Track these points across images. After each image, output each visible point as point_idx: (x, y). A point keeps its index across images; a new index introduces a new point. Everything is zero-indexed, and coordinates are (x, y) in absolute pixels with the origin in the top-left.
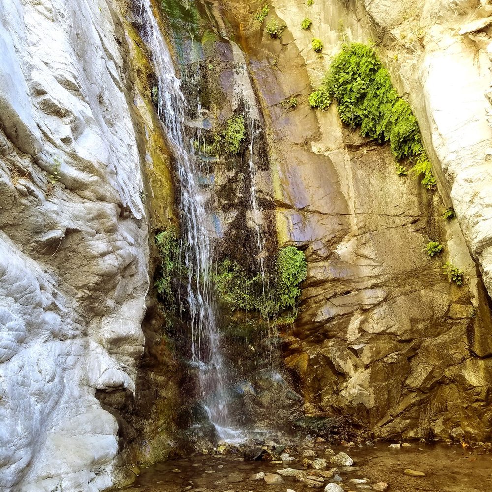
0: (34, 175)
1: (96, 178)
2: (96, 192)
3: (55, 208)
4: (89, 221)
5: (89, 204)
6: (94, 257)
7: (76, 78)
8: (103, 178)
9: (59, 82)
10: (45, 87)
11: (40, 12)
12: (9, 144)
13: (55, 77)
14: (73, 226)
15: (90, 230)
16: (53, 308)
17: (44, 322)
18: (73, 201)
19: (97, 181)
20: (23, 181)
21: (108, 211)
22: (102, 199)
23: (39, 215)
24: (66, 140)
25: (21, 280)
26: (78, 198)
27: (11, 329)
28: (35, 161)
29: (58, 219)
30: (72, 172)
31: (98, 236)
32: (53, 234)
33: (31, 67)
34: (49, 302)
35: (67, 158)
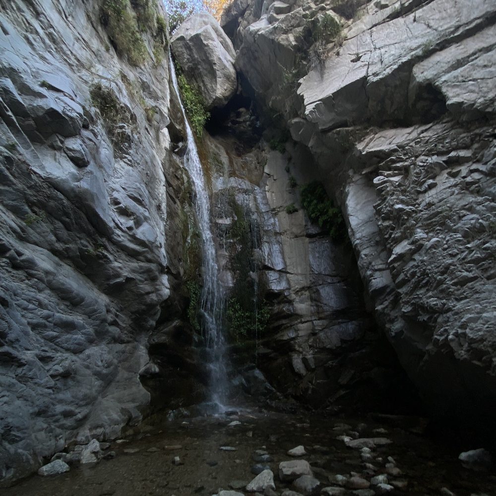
0: (108, 247)
1: (146, 249)
2: (146, 257)
3: (120, 265)
4: (140, 273)
5: (142, 264)
6: (142, 295)
7: (140, 196)
8: (151, 249)
9: (130, 197)
10: (120, 199)
13: (128, 195)
14: (130, 276)
15: (140, 278)
16: (114, 323)
17: (107, 331)
18: (132, 262)
19: (146, 251)
21: (153, 268)
22: (149, 261)
23: (110, 269)
24: (130, 228)
25: (94, 305)
26: (135, 260)
28: (110, 239)
29: (121, 271)
30: (132, 246)
31: (146, 282)
32: (118, 280)
33: (113, 190)
34: (112, 320)
35: (129, 238)
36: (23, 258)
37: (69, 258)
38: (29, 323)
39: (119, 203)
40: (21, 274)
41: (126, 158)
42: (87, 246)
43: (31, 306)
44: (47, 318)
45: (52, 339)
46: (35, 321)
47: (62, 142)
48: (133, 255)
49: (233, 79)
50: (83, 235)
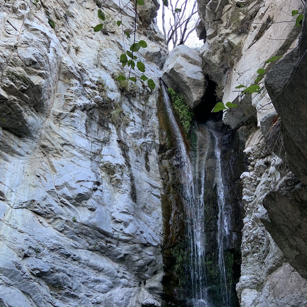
0: (112, 241)
1: (132, 238)
2: (132, 242)
3: (120, 249)
4: (131, 250)
5: (131, 246)
6: (134, 262)
7: (127, 209)
8: (134, 237)
9: (121, 213)
11: (120, 193)
12: (104, 236)
14: (126, 253)
15: (132, 253)
17: (120, 282)
20: (109, 244)
21: (137, 247)
22: (135, 243)
23: (115, 252)
24: (122, 229)
25: (109, 270)
26: (127, 244)
27: (106, 284)
28: (112, 238)
29: (121, 251)
30: (124, 238)
31: (135, 255)
32: (120, 256)
33: (112, 213)
34: (122, 276)
35: (122, 234)
36: (76, 257)
37: (96, 250)
38: (81, 282)
39: (115, 218)
40: (76, 263)
41: (120, 190)
42: (102, 244)
43: (81, 275)
44: (88, 279)
45: (92, 288)
46: (83, 281)
47: (86, 203)
48: (126, 241)
49: (203, 84)
50: (99, 239)
